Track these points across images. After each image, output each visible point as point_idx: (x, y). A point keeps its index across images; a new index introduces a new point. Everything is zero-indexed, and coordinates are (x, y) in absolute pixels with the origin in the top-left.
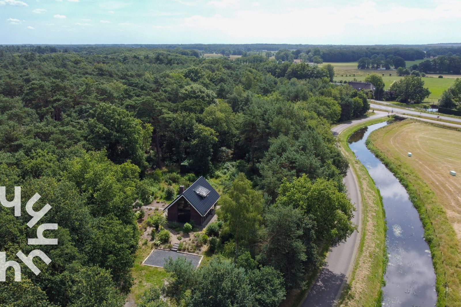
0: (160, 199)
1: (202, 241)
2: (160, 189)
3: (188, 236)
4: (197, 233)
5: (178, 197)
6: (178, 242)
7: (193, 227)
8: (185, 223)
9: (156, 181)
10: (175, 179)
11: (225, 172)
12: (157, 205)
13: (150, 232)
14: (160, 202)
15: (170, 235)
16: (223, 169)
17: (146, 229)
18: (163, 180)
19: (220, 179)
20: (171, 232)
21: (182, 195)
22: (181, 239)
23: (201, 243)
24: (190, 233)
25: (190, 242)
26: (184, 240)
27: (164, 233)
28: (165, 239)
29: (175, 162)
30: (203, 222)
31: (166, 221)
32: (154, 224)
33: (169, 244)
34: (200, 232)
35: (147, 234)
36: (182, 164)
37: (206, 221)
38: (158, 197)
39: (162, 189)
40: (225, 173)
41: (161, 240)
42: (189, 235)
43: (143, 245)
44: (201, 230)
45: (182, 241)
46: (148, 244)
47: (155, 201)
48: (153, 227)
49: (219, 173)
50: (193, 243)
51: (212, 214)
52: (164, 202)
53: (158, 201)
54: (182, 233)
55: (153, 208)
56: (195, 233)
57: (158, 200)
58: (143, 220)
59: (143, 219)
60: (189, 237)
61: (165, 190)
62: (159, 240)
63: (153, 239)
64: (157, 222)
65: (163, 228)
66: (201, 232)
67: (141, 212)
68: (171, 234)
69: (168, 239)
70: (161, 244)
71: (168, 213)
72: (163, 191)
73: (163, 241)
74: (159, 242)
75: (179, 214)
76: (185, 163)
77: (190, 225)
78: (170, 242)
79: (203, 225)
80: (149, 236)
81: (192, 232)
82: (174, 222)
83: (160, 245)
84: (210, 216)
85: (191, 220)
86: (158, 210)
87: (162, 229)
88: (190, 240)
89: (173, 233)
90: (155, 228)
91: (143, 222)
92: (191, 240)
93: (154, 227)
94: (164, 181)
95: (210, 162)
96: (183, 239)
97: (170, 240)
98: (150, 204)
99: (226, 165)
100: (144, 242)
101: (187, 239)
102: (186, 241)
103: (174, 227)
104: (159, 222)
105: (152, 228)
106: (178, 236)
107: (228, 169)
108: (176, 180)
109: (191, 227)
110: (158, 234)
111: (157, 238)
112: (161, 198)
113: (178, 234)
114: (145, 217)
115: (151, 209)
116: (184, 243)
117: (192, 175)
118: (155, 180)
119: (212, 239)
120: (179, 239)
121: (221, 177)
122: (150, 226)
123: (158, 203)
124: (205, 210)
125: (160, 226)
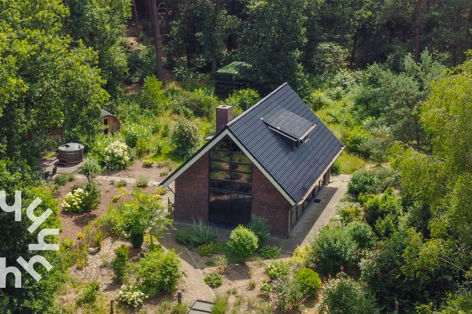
0: (155, 156)
1: (300, 295)
2: (155, 131)
3: (245, 273)
4: (278, 261)
5: (211, 141)
6: (210, 294)
7: (262, 241)
8: (234, 226)
9: (147, 110)
10: (201, 106)
11: (338, 93)
12: (145, 173)
13: (112, 257)
14: (155, 164)
15: (180, 270)
16: (331, 86)
17: (98, 245)
18: (167, 108)
19: (328, 110)
20: (185, 258)
21: (226, 132)
22: (219, 285)
23: (295, 300)
24: (249, 264)
25: (253, 295)
26: (231, 288)
27: (160, 261)
28: (162, 283)
29: (201, 71)
30: (292, 227)
31: (168, 221)
32: (127, 230)
33: (174, 304)
34: (286, 260)
35: (100, 262)
36: (220, 71)
37: (301, 224)
38: (148, 152)
39: (162, 129)
40: (338, 97)
41: (147, 286)
42: (247, 268)
43: (79, 304)
44: (289, 250)
45: (222, 290)
46: (98, 303)
47: (139, 163)
48: (123, 239)
49: (322, 95)
50: (265, 298)
51: (318, 201)
52: (167, 165)
53: (149, 161)
54: (222, 261)
55: (131, 181)
56: (269, 263)
57: (148, 159)
58: (95, 216)
59: (93, 212)
60: (248, 276)
61: (171, 133)
62: (140, 288)
63: (117, 283)
64: (137, 223)
65: (156, 243)
66: (288, 259)
67: (88, 189)
68: (184, 266)
69: (171, 284)
70: (146, 301)
71: (177, 195)
72: (164, 135)
73: (154, 291)
74: (136, 294)
75: (213, 199)
76: (231, 69)
77: (251, 234)
78: (180, 296)
79: (294, 233)
80: (105, 271)
81: (259, 260)
82: (194, 225)
83: (140, 306)
84: (314, 206)
85: (253, 217)
86: (144, 186)
87: (152, 247)
88: (252, 287)
89: (191, 263)
90: (128, 244)
91: (93, 222)
92: (258, 288)
93: (127, 240)
94: (170, 111)
95: (300, 66)
96: (227, 285)
97: (179, 286)
98: (124, 169)
99: (338, 77)
100: (82, 292)
101: (241, 284)
102: (239, 293)
103: (195, 239)
104: (143, 221)
105: (119, 244)
106: (209, 270)
107: (345, 86)
108: (205, 108)
109: (255, 239)
110: (137, 265)
111: (132, 280)
112: (159, 153)
113: (210, 264)
114: (101, 207)
115: (125, 185)
116: (232, 300)
117: (247, 93)
118: (143, 106)
119: (342, 288)
120: (213, 283)
121: (327, 105)
122: (115, 236)
123: (148, 166)
124: (301, 185)
125: (147, 238)
